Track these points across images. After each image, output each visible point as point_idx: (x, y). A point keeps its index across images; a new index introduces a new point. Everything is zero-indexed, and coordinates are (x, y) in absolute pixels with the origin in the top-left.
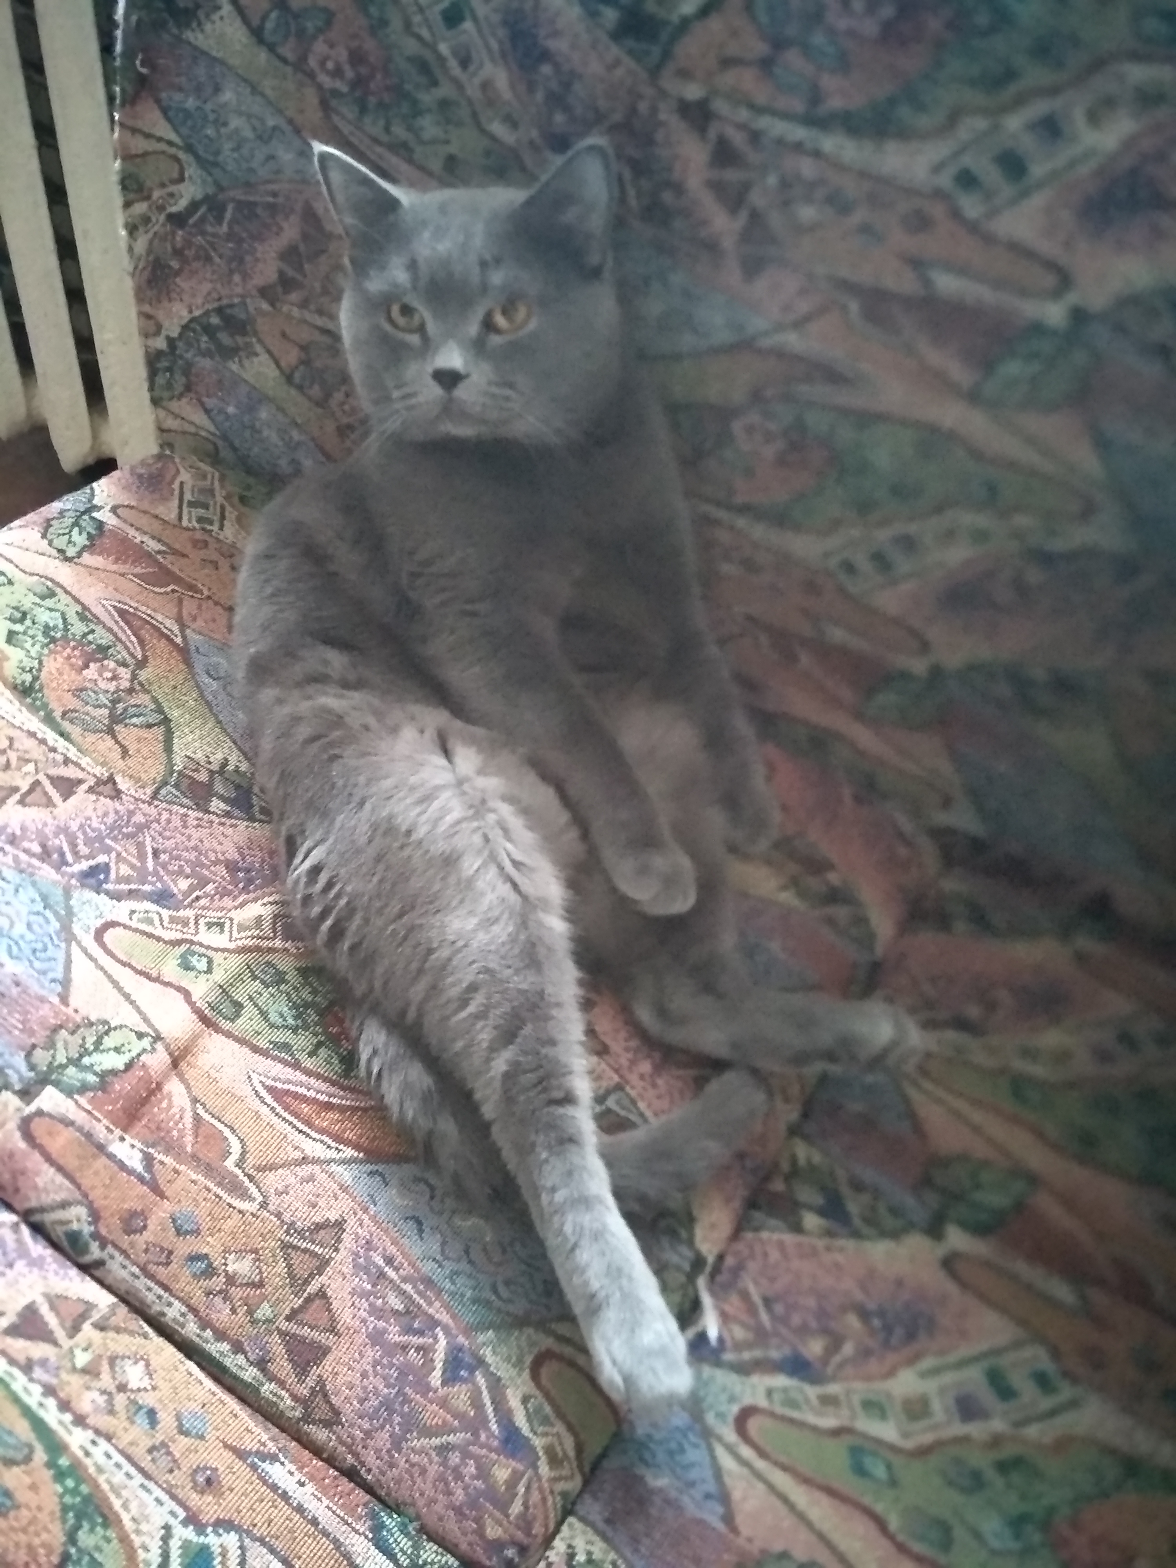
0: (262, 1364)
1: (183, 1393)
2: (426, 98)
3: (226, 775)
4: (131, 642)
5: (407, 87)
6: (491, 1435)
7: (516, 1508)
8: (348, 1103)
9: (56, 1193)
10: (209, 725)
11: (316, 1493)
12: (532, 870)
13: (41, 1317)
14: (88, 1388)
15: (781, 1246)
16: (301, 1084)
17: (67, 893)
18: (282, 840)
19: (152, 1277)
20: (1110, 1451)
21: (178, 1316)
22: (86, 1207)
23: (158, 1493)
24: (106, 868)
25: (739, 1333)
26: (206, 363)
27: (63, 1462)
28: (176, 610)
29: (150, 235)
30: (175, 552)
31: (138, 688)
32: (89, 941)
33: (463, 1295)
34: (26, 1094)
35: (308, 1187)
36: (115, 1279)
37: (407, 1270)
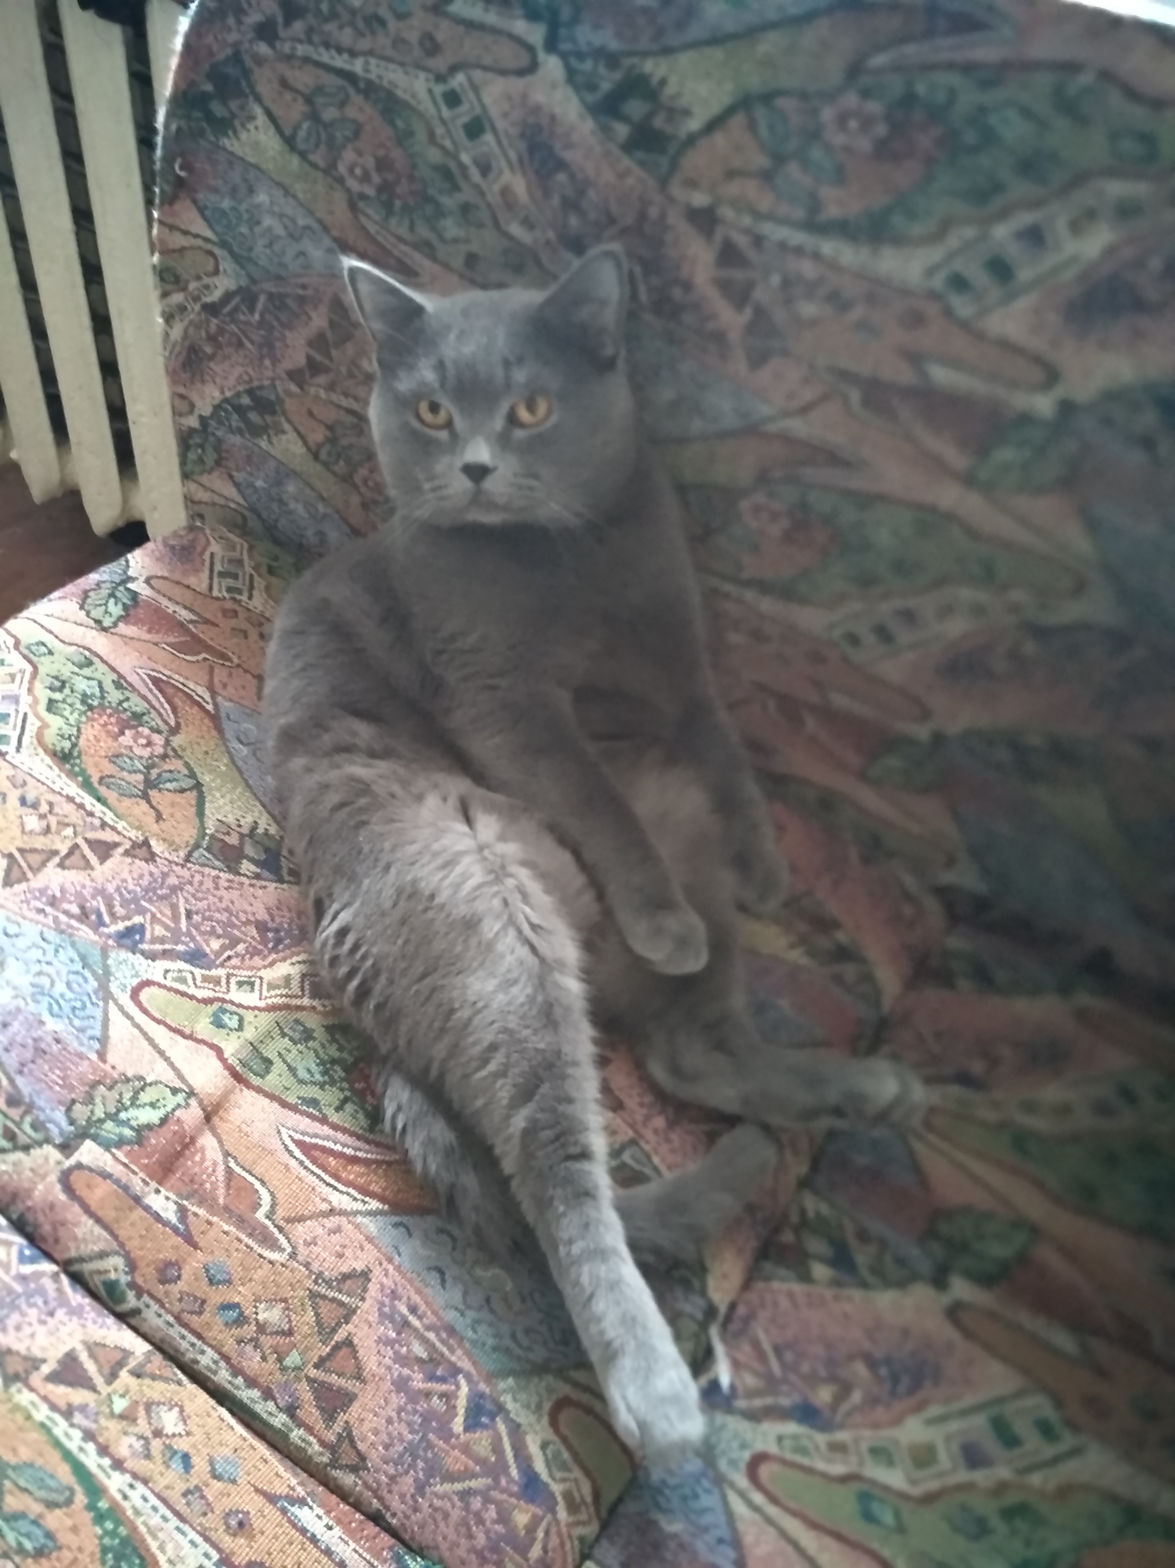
0: (291, 1410)
1: (216, 1439)
2: (448, 201)
3: (256, 838)
4: (165, 709)
5: (431, 192)
6: (511, 1480)
7: (536, 1552)
8: (374, 1157)
9: (95, 1243)
10: (239, 790)
11: (343, 1536)
12: (549, 932)
13: (81, 1365)
14: (125, 1433)
15: (791, 1296)
16: (327, 1138)
17: (105, 953)
18: (310, 903)
19: (185, 1326)
20: (1112, 1498)
21: (211, 1364)
22: (123, 1256)
23: (193, 1535)
24: (141, 929)
25: (750, 1380)
26: (237, 440)
27: (103, 1505)
28: (207, 677)
29: (186, 322)
30: (207, 622)
31: (171, 753)
32: (125, 999)
33: (484, 1344)
34: (67, 1147)
35: (335, 1238)
36: (151, 1328)
37: (430, 1319)
